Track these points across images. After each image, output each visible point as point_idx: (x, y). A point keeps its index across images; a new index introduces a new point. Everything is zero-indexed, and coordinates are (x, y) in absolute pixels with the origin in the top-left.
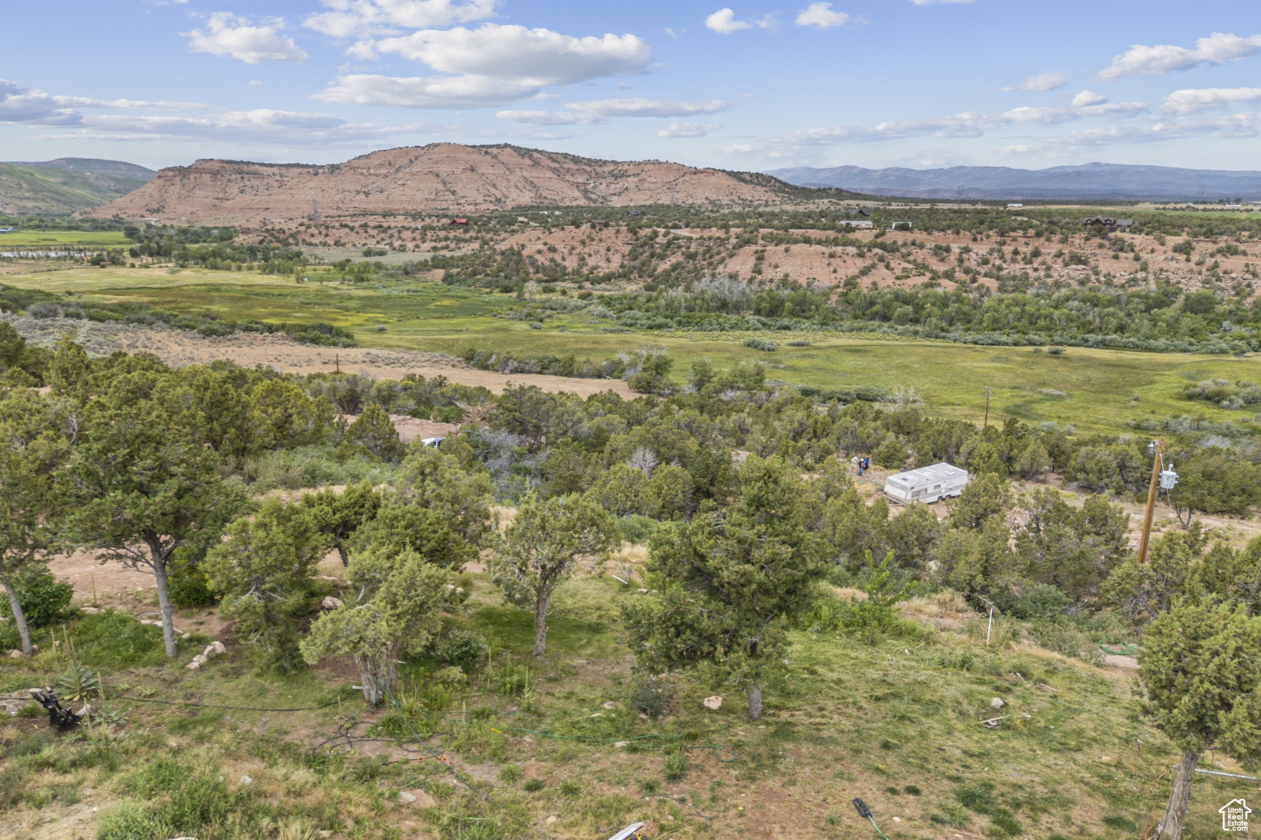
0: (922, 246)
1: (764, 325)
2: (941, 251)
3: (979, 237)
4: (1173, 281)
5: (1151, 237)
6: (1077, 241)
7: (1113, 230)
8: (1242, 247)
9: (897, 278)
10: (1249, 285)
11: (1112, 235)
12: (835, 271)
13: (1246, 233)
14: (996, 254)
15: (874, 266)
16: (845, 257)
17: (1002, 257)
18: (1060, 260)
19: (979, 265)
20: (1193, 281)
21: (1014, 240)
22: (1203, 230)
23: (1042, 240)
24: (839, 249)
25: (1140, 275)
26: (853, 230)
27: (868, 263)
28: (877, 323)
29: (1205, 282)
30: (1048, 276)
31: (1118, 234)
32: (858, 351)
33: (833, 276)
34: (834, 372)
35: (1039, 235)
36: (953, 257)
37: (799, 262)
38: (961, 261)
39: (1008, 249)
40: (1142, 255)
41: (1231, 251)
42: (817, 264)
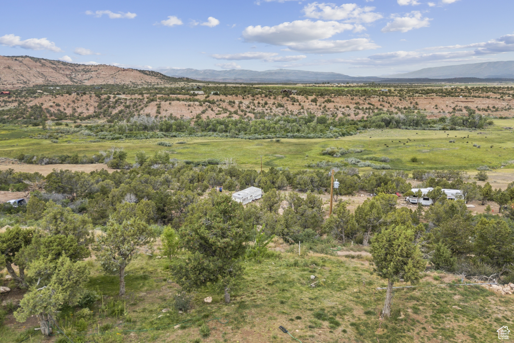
0: (224, 101)
1: (165, 135)
2: (232, 103)
3: (245, 97)
4: (312, 113)
5: (303, 97)
6: (279, 99)
7: (291, 94)
8: (332, 100)
9: (217, 114)
10: (336, 113)
11: (291, 96)
12: (191, 112)
13: (333, 95)
14: (252, 104)
15: (206, 110)
16: (195, 106)
17: (254, 105)
18: (274, 106)
19: (246, 108)
20: (319, 112)
21: (258, 98)
22: (320, 94)
23: (267, 98)
24: (192, 103)
25: (302, 111)
26: (196, 95)
27: (204, 108)
28: (211, 133)
29: (323, 112)
30: (271, 112)
31: (292, 95)
32: (206, 144)
33: (191, 114)
34: (198, 154)
35: (266, 96)
36: (236, 106)
37: (176, 108)
38: (239, 107)
39: (256, 102)
40: (301, 103)
41: (329, 101)
42: (184, 109)
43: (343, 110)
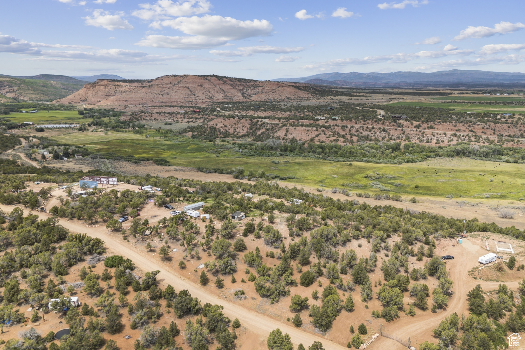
0: (338, 126)
2: (344, 128)
3: (357, 122)
5: (409, 122)
6: (387, 124)
8: (435, 126)
9: (327, 137)
12: (308, 136)
14: (361, 128)
15: (320, 134)
16: (312, 131)
17: (363, 129)
18: (379, 130)
19: (355, 132)
21: (368, 123)
23: (377, 123)
24: (310, 128)
26: (319, 120)
30: (374, 136)
33: (308, 137)
35: (376, 121)
36: (348, 129)
37: (298, 133)
38: (350, 131)
39: (365, 126)
42: (303, 133)
43: (439, 136)
